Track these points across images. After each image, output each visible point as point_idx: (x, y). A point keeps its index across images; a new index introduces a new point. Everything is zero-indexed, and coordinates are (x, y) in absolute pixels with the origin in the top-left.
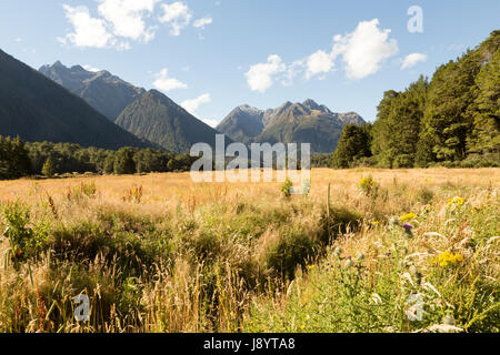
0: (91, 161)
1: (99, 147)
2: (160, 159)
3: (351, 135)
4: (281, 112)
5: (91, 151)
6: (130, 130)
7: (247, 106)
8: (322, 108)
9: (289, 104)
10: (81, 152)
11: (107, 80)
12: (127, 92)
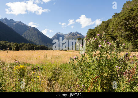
4: (69, 35)
6: (26, 38)
7: (60, 33)
8: (80, 34)
9: (71, 33)
11: (20, 24)
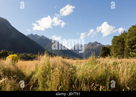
3: (104, 50)
4: (88, 45)
9: (90, 43)
10: (34, 56)
11: (43, 38)
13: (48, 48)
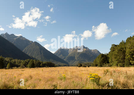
0: (16, 64)
1: (19, 59)
2: (38, 63)
3: (103, 57)
5: (16, 60)
6: (27, 54)
10: (13, 61)
11: (21, 38)
12: (27, 42)
13: (27, 52)
